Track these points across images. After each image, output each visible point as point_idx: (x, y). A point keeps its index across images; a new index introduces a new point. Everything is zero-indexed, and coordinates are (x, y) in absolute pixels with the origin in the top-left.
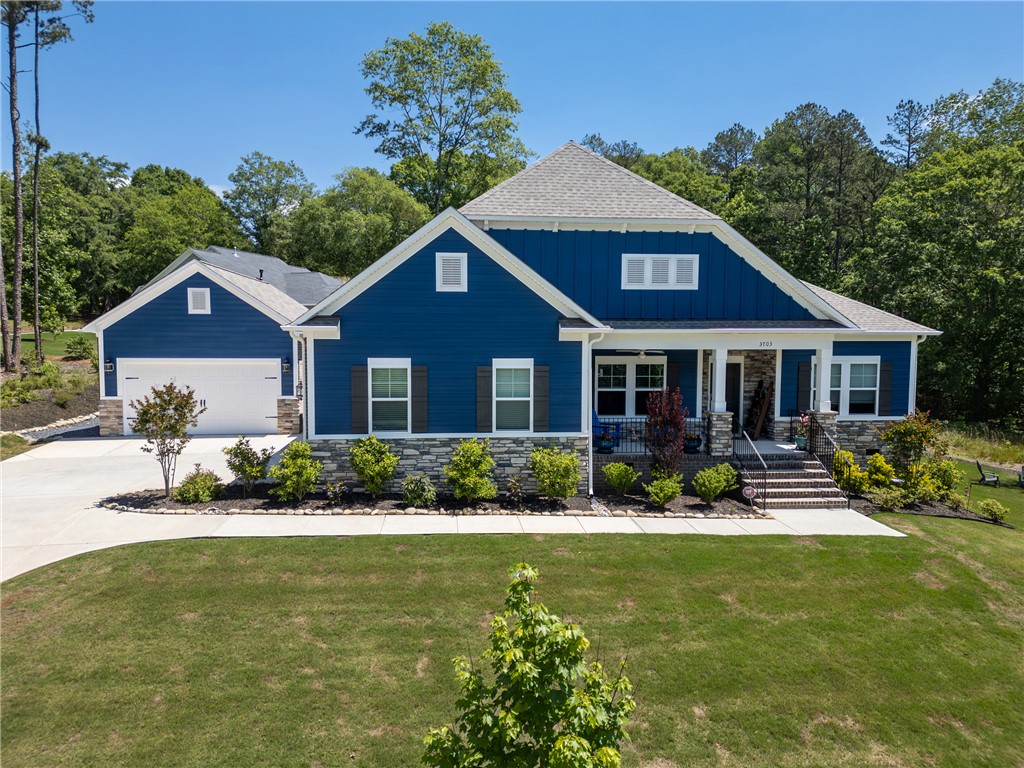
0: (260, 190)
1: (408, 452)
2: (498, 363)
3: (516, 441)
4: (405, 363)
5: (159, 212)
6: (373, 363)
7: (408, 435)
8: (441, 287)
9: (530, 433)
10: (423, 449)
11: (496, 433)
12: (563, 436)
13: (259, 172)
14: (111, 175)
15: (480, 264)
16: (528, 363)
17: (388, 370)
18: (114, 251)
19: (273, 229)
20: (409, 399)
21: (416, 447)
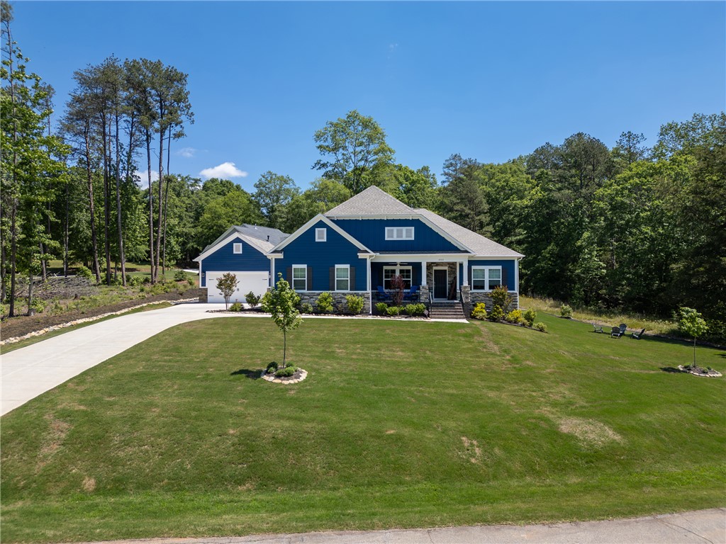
0: (271, 192)
1: (305, 297)
2: (337, 266)
3: (343, 294)
4: (305, 266)
5: (217, 206)
6: (294, 266)
7: (305, 291)
8: (317, 240)
9: (349, 291)
10: (311, 296)
11: (336, 291)
12: (360, 292)
13: (270, 182)
14: (192, 186)
15: (331, 232)
16: (348, 266)
17: (300, 269)
18: (193, 227)
19: (277, 213)
20: (306, 279)
21: (308, 296)
